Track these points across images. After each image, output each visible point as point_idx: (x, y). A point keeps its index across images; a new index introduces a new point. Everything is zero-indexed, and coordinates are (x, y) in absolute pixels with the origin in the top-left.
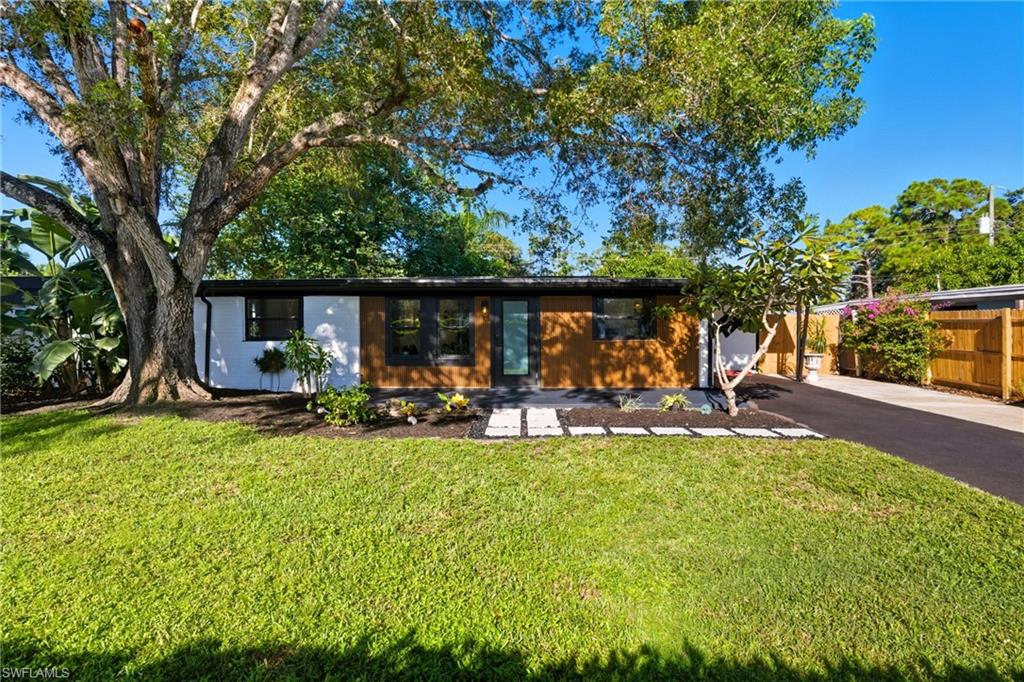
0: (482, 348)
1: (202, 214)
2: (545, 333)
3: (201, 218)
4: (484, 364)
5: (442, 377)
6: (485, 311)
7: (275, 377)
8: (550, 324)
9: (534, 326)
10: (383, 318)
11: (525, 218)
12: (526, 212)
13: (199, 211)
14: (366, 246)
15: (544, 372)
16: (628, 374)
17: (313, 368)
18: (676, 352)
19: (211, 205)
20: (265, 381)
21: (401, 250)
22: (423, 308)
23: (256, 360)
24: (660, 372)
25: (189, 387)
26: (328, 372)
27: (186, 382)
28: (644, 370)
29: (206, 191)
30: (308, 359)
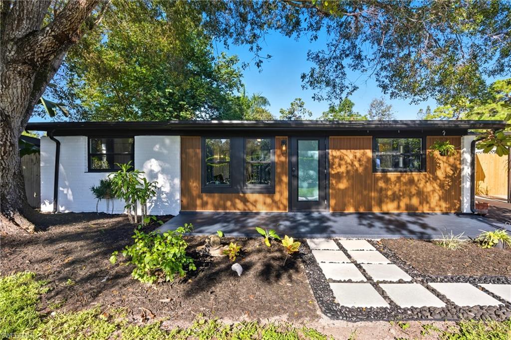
0: (281, 181)
1: (16, 43)
2: (332, 168)
3: (15, 48)
4: (282, 195)
5: (248, 204)
6: (284, 148)
7: (111, 202)
8: (337, 160)
9: (324, 163)
10: (200, 156)
11: (312, 76)
12: (313, 70)
13: (12, 40)
14: (186, 111)
15: (333, 202)
16: (403, 205)
17: (139, 197)
18: (442, 186)
19: (27, 36)
20: (103, 206)
21: (207, 115)
22: (232, 146)
23: (93, 188)
24: (428, 202)
25: (12, 220)
26: (155, 198)
27: (10, 214)
28: (415, 201)
29: (20, 20)
30: (135, 189)
